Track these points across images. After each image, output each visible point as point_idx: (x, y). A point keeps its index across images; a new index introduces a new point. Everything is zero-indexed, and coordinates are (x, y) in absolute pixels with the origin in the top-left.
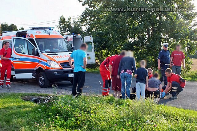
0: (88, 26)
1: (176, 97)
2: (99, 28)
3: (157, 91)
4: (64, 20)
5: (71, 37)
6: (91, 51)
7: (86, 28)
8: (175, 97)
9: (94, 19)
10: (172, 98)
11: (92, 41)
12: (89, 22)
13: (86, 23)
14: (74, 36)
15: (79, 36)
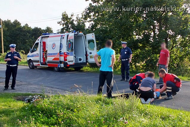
0: (92, 22)
1: (172, 97)
2: (103, 24)
3: (150, 90)
4: (66, 17)
5: (72, 35)
6: (94, 50)
7: (90, 25)
8: (170, 97)
9: (98, 15)
10: (167, 98)
11: (94, 39)
12: (93, 19)
13: (90, 20)
14: (75, 34)
15: (81, 33)
